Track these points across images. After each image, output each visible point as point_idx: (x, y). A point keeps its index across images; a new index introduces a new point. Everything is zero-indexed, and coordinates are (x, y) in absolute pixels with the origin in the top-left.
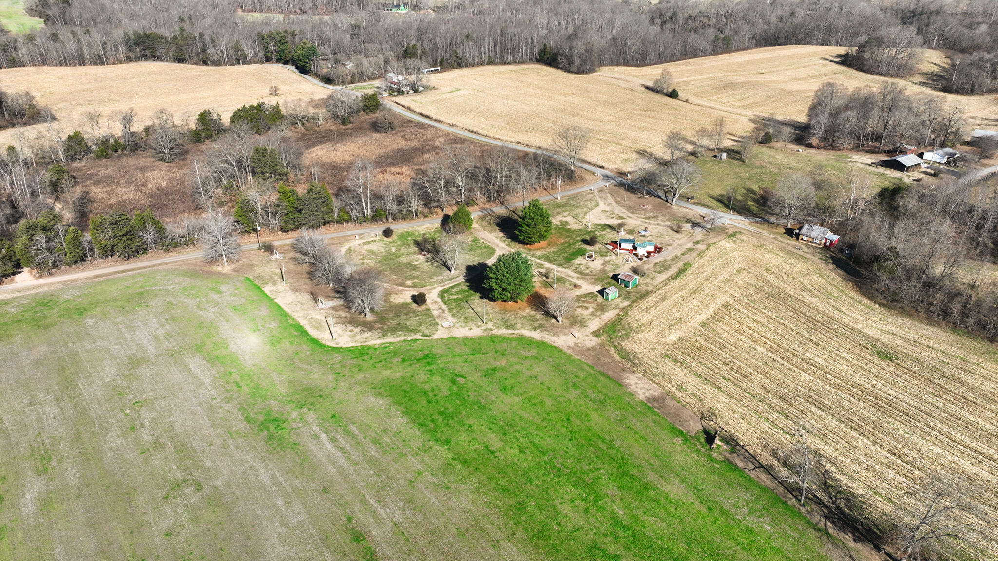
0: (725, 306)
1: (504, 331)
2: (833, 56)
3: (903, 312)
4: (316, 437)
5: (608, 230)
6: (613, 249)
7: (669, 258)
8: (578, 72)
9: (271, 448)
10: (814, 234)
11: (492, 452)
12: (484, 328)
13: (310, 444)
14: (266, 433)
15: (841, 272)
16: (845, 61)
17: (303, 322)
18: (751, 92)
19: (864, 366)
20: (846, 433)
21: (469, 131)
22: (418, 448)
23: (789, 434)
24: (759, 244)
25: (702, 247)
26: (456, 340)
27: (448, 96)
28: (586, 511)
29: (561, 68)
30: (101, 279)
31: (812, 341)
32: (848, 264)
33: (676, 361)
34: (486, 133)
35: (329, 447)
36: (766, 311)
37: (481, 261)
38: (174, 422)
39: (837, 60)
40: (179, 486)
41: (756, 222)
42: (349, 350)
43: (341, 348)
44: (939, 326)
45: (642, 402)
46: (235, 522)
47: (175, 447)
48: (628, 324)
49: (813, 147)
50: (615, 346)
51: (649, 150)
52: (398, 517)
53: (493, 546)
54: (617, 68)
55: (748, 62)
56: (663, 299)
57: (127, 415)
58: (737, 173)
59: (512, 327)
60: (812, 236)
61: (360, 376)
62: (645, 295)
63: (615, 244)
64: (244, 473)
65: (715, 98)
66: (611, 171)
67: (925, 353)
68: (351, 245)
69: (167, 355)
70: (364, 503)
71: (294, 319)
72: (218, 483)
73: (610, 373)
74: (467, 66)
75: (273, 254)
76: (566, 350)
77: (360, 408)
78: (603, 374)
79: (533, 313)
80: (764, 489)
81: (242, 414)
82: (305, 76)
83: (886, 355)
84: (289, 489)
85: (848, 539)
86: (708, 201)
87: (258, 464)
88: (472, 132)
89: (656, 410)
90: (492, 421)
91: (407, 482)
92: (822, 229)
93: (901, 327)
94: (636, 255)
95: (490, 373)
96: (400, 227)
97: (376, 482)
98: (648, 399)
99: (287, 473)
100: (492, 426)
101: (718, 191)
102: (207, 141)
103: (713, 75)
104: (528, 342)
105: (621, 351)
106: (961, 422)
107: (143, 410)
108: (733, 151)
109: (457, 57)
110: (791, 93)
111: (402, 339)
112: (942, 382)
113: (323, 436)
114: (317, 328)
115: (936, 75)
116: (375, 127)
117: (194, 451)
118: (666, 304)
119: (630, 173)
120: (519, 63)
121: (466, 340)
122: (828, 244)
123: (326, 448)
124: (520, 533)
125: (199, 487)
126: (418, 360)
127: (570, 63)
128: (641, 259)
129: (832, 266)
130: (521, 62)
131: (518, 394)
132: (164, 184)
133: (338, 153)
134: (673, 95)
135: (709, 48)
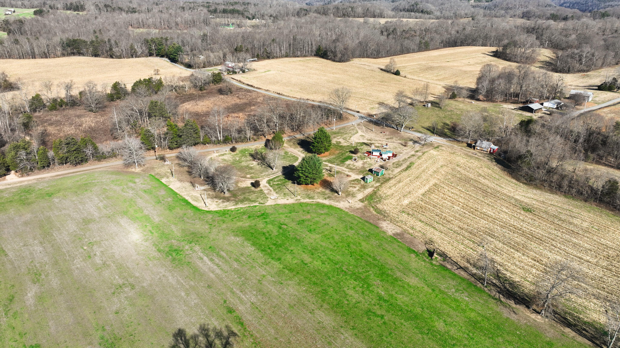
0: (435, 185)
1: (307, 200)
2: (489, 52)
3: (536, 187)
4: (201, 259)
5: (364, 146)
6: (368, 156)
7: (401, 160)
8: (340, 61)
9: (174, 265)
10: (483, 146)
11: (306, 264)
12: (295, 199)
13: (198, 263)
14: (170, 257)
15: (500, 166)
16: (496, 54)
17: (187, 198)
18: (442, 72)
19: (515, 215)
20: (508, 250)
21: (277, 93)
22: (263, 263)
23: (476, 251)
24: (452, 152)
25: (419, 154)
26: (280, 206)
27: (263, 74)
28: (363, 293)
29: (329, 59)
30: (60, 177)
31: (485, 203)
32: (504, 162)
33: (408, 214)
34: (288, 95)
35: (210, 264)
36: (458, 187)
37: (291, 164)
38: (114, 253)
39: (491, 54)
40: (121, 287)
41: (450, 141)
42: (216, 212)
43: (211, 211)
44: (557, 194)
45: (391, 236)
46: (157, 305)
47: (116, 266)
48: (380, 195)
49: (480, 101)
50: (373, 207)
51: (385, 102)
52: (253, 299)
53: (311, 313)
54: (363, 59)
55: (439, 55)
56: (399, 182)
57: (85, 250)
58: (437, 114)
59: (312, 198)
60: (482, 147)
61: (224, 226)
62: (388, 180)
63: (370, 153)
64: (160, 279)
65: (422, 75)
66: (364, 114)
67: (549, 208)
68: (212, 156)
69: (106, 217)
70: (233, 292)
71: (181, 196)
72: (145, 284)
73: (371, 221)
74: (273, 58)
75: (165, 161)
76: (345, 209)
77: (226, 243)
78: (367, 222)
79: (323, 190)
80: (463, 279)
81: (156, 248)
82: (174, 64)
83: (528, 209)
84: (188, 287)
85: (512, 303)
86: (421, 129)
87: (167, 274)
88: (279, 94)
89: (399, 240)
90: (305, 248)
91: (257, 281)
92: (488, 143)
93: (535, 194)
94: (382, 158)
95: (301, 222)
96: (240, 147)
97: (239, 282)
98: (394, 234)
99: (185, 278)
100: (305, 250)
101: (427, 124)
102: (118, 101)
103: (420, 63)
104: (323, 206)
105: (376, 209)
106: (571, 243)
107: (95, 247)
108: (434, 102)
109: (267, 53)
110: (465, 72)
111: (248, 205)
112: (560, 223)
113: (205, 258)
114: (196, 201)
115: (548, 62)
116: (221, 92)
117: (128, 268)
118: (401, 184)
119: (375, 115)
120: (304, 56)
121: (285, 206)
122: (492, 151)
123: (208, 264)
124: (325, 306)
125: (133, 287)
126: (258, 217)
127: (335, 56)
128: (385, 161)
129: (495, 163)
130: (305, 56)
131: (319, 234)
132: (93, 125)
133: (199, 106)
134: (397, 73)
135: (416, 48)
